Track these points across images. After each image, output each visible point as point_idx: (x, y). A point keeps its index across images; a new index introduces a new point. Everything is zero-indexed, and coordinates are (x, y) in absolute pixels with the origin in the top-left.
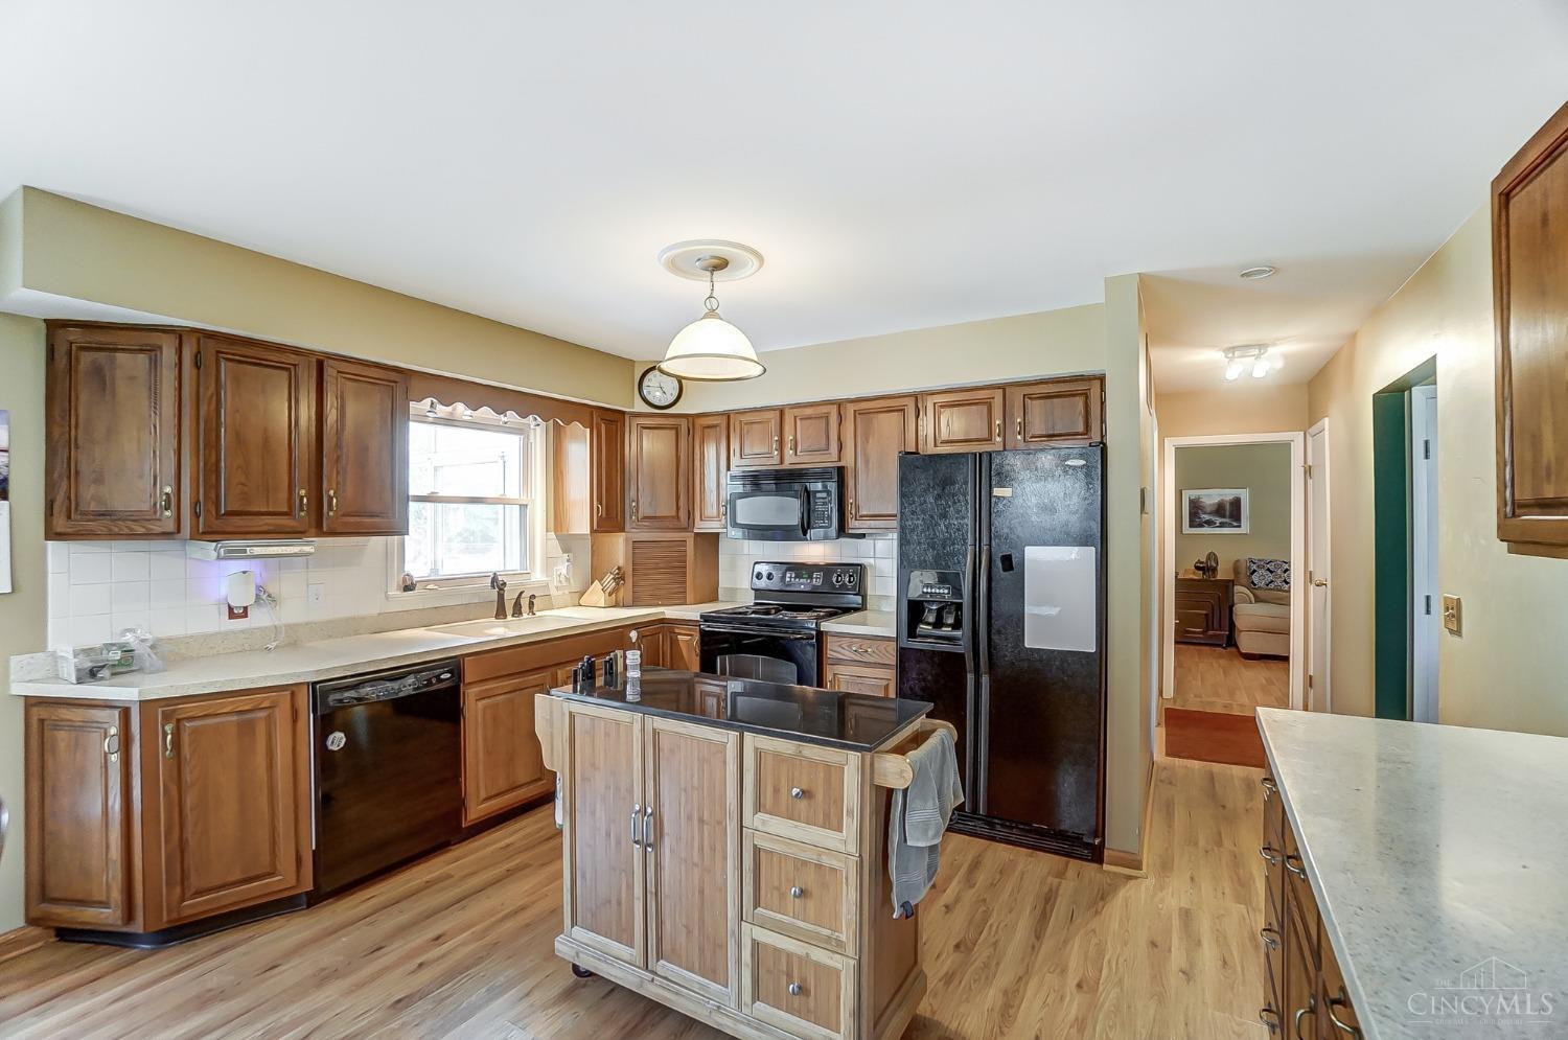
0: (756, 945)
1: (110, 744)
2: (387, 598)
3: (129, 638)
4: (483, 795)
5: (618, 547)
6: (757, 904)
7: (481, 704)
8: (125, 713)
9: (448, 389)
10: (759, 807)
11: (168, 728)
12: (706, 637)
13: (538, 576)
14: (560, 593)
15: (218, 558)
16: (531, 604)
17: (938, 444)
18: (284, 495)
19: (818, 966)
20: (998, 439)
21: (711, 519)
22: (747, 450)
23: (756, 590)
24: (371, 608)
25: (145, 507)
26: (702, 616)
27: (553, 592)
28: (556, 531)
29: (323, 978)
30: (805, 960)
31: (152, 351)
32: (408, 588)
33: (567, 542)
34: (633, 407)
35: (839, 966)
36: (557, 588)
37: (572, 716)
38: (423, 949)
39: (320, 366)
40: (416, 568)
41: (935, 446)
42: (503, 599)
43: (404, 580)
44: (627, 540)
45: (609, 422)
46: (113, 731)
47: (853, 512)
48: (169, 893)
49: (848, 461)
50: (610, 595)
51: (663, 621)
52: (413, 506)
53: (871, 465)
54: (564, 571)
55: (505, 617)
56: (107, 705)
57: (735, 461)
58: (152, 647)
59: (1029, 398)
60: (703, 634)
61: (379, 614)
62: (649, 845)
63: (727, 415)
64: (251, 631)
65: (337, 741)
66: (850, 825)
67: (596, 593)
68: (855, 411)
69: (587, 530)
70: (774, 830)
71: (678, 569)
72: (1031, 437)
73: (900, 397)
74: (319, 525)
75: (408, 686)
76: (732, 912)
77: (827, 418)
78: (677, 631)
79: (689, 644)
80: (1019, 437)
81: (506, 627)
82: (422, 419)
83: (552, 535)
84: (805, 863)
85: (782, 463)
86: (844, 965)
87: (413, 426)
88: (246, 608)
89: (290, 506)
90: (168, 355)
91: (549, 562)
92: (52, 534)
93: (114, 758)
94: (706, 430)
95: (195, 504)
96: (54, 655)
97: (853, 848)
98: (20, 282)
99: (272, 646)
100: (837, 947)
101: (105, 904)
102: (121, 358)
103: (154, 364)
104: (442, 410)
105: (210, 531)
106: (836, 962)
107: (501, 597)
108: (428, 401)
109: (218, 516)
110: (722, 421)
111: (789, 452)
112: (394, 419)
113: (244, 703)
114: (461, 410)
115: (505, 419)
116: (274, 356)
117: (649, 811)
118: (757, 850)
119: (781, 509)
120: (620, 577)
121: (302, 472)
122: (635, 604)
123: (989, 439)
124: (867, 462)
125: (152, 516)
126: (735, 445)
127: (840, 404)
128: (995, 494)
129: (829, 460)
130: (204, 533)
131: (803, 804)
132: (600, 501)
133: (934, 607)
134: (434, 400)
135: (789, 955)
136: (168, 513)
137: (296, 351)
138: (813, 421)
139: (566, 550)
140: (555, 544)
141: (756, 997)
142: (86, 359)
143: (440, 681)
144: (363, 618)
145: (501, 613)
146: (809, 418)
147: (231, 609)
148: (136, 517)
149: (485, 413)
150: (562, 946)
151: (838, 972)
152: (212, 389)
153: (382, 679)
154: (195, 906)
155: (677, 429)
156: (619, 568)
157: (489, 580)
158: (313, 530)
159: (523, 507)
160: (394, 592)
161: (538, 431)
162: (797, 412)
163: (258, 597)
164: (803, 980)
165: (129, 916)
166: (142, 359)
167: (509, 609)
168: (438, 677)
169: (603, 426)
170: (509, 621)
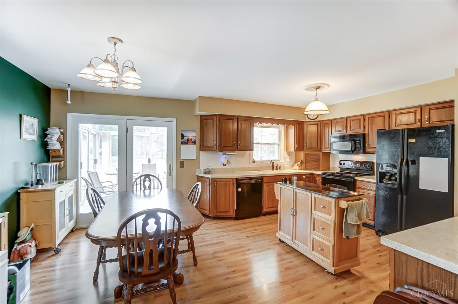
0: (313, 239)
1: (208, 184)
2: (250, 164)
3: (209, 168)
4: (267, 207)
5: (302, 155)
6: (314, 230)
7: (267, 187)
8: (210, 179)
9: (262, 120)
10: (315, 209)
11: (215, 183)
12: (323, 179)
13: (282, 161)
14: (287, 166)
15: (222, 155)
16: (280, 167)
17: (397, 126)
18: (232, 143)
19: (325, 244)
20: (419, 123)
21: (327, 148)
22: (337, 129)
23: (340, 168)
24: (247, 166)
25: (212, 146)
26: (322, 173)
27: (285, 165)
28: (286, 151)
29: (236, 230)
30: (323, 243)
31: (213, 119)
33: (289, 154)
34: (305, 120)
35: (330, 245)
36: (287, 164)
37: (281, 188)
38: (253, 230)
39: (238, 118)
40: (256, 158)
41: (395, 126)
43: (253, 161)
44: (304, 153)
45: (299, 124)
46: (208, 182)
47: (368, 146)
48: (215, 211)
49: (366, 132)
50: (300, 167)
51: (312, 174)
52: (254, 145)
53: (373, 133)
54: (288, 161)
55: (274, 170)
56: (207, 178)
57: (333, 132)
58: (213, 170)
59: (431, 109)
60: (322, 178)
61: (248, 167)
62: (294, 215)
63: (331, 120)
64: (226, 168)
65: (240, 190)
66: (333, 214)
67: (296, 167)
68: (369, 117)
69: (293, 151)
70: (318, 214)
71: (318, 161)
72: (432, 122)
73: (384, 112)
74: (238, 149)
75: (253, 181)
76: (309, 231)
77: (360, 120)
78: (316, 177)
79: (319, 180)
80: (427, 122)
81: (274, 172)
82: (257, 127)
83: (285, 152)
84: (324, 222)
85: (347, 133)
86: (331, 245)
87: (255, 128)
88: (226, 164)
89: (233, 145)
90: (215, 119)
91: (284, 158)
92: (201, 150)
93: (208, 187)
94: (326, 125)
95: (219, 145)
96: (201, 169)
97: (333, 220)
98: (198, 111)
99: (230, 171)
100: (329, 241)
101: (206, 210)
102: (209, 120)
103: (213, 121)
104: (260, 125)
105: (221, 150)
106: (329, 244)
107: (273, 165)
108: (258, 123)
109: (222, 147)
110: (330, 122)
111: (349, 130)
112: (251, 127)
113: (226, 180)
114: (264, 124)
115: (274, 125)
116: (230, 118)
117: (294, 208)
118: (314, 218)
119: (346, 146)
120: (302, 163)
121: (235, 139)
122: (306, 169)
123: (415, 123)
124: (372, 131)
125: (213, 147)
126: (333, 128)
127: (364, 116)
128: (409, 141)
129: (361, 131)
130: (220, 150)
131: (324, 209)
132: (297, 144)
133: (389, 174)
135: (320, 242)
136: (215, 147)
137: (234, 116)
138: (356, 121)
139: (289, 155)
140: (286, 154)
141: (313, 250)
142: (205, 121)
143: (258, 181)
144: (245, 168)
145: (273, 169)
146: (355, 120)
147: (223, 164)
148: (210, 147)
149: (269, 124)
150: (277, 235)
151: (329, 247)
152: (221, 125)
153: (248, 179)
154: (219, 214)
155: (317, 125)
156: (302, 160)
157: (270, 161)
158: (236, 150)
159: (279, 145)
160: (251, 163)
161: (282, 128)
162: (351, 118)
163: (228, 162)
164: (322, 247)
165: (210, 214)
166: (212, 120)
167: (275, 168)
168: (258, 180)
169: (298, 125)
170: (275, 170)
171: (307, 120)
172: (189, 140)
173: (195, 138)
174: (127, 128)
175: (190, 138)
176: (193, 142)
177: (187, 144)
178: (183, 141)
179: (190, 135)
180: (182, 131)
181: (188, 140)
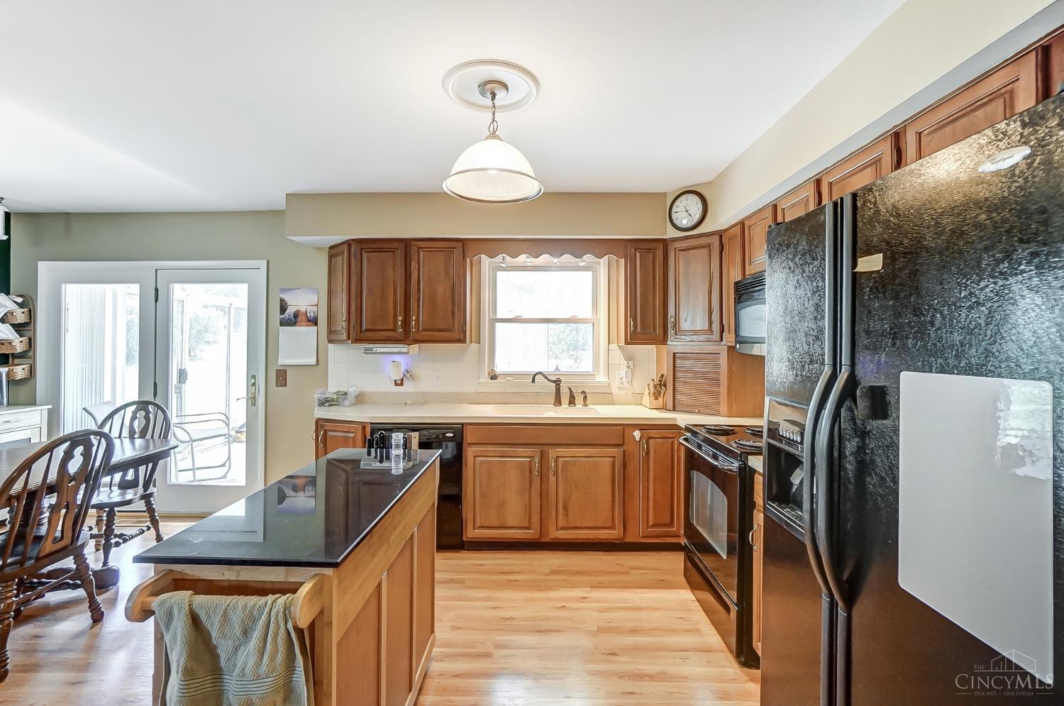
2: (480, 382)
4: (478, 523)
5: (664, 357)
7: (477, 459)
11: (322, 433)
13: (601, 378)
14: (623, 393)
16: (587, 397)
22: (753, 257)
24: (470, 388)
27: (615, 391)
28: (617, 343)
31: (343, 253)
32: (494, 377)
33: (630, 353)
34: (667, 234)
36: (619, 388)
39: (407, 246)
42: (560, 391)
43: (491, 373)
44: (668, 351)
45: (645, 251)
54: (624, 376)
55: (560, 405)
57: (747, 269)
61: (475, 392)
63: (743, 225)
64: (405, 394)
68: (830, 185)
71: (714, 381)
74: (408, 336)
81: (562, 411)
88: (402, 380)
89: (395, 326)
90: (346, 254)
91: (611, 368)
92: (330, 341)
94: (731, 243)
95: (352, 326)
102: (338, 258)
103: (343, 260)
104: (511, 261)
107: (558, 390)
108: (500, 256)
109: (362, 331)
110: (739, 234)
113: (346, 427)
114: (527, 259)
116: (387, 246)
121: (400, 307)
122: (674, 409)
125: (342, 332)
126: (747, 254)
127: (818, 181)
130: (356, 340)
132: (634, 317)
134: (504, 255)
137: (399, 241)
139: (628, 359)
140: (617, 353)
142: (333, 261)
144: (464, 394)
145: (558, 402)
146: (794, 205)
147: (395, 381)
152: (359, 269)
156: (661, 376)
160: (485, 378)
163: (406, 375)
166: (341, 258)
167: (565, 399)
168: (444, 434)
169: (638, 254)
170: (563, 406)
171: (671, 233)
172: (298, 315)
173: (315, 309)
174: (157, 290)
175: (303, 309)
176: (309, 321)
177: (294, 324)
178: (284, 318)
179: (302, 301)
180: (284, 290)
181: (296, 315)
